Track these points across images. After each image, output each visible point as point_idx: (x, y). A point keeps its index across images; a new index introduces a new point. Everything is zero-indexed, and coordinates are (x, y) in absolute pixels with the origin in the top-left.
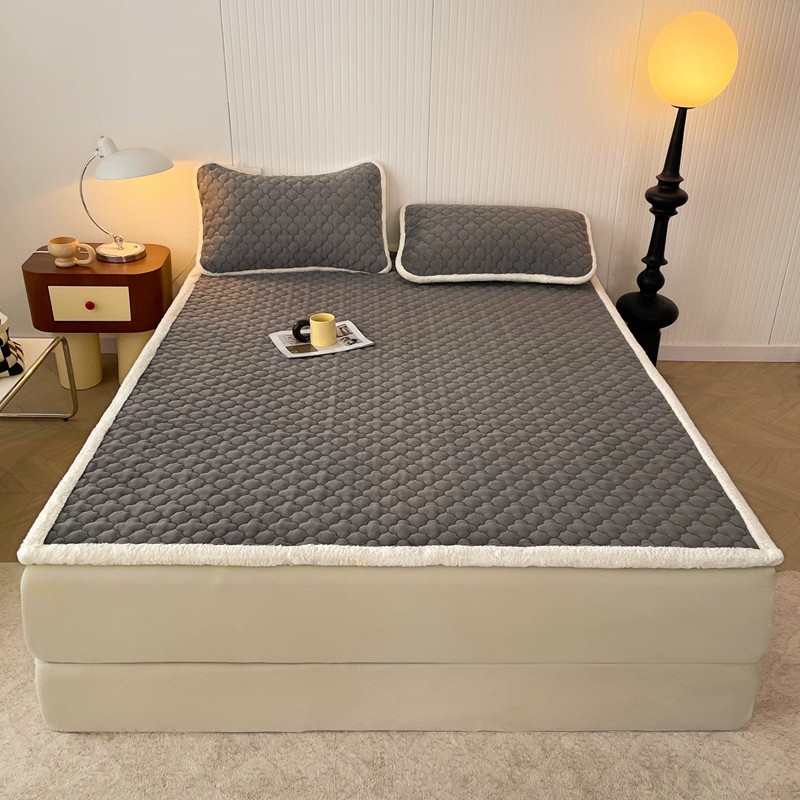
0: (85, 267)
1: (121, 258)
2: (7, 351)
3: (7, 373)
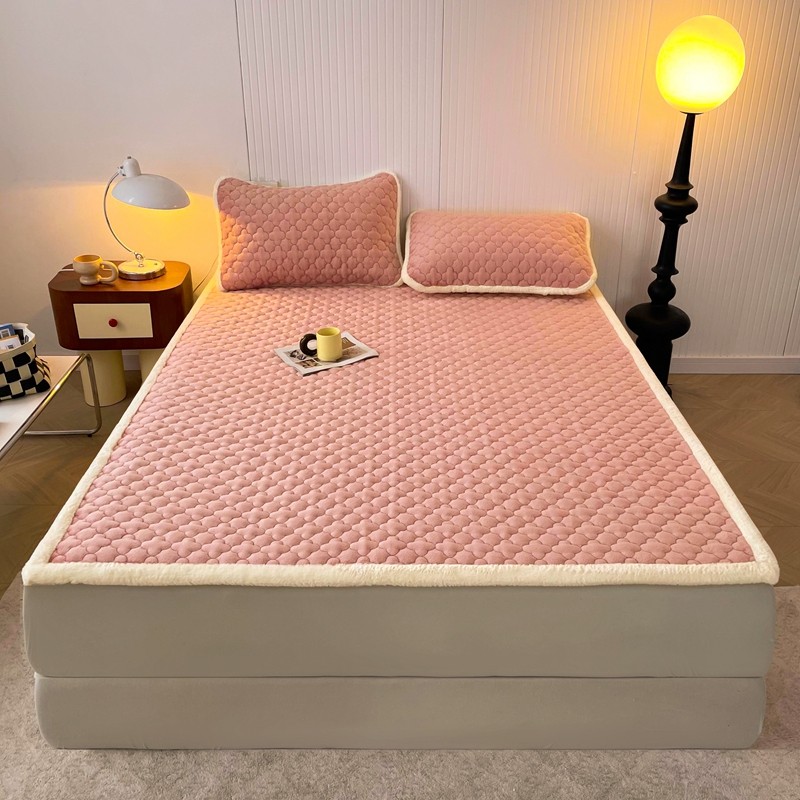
0: (108, 285)
1: (142, 275)
2: (34, 368)
3: (34, 390)
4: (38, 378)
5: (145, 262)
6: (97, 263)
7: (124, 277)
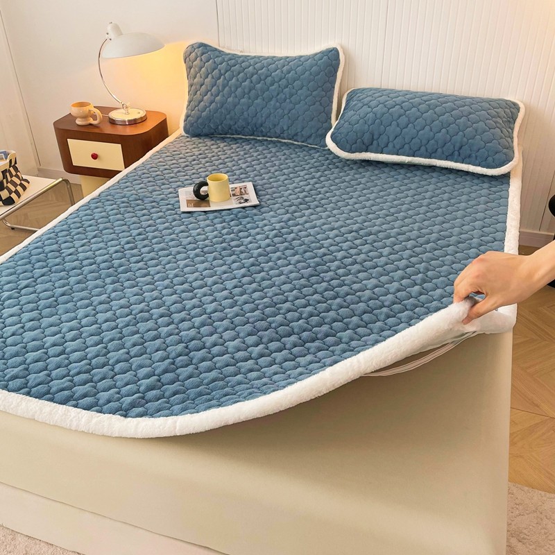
0: (96, 127)
1: (125, 121)
5: (130, 110)
7: (113, 122)
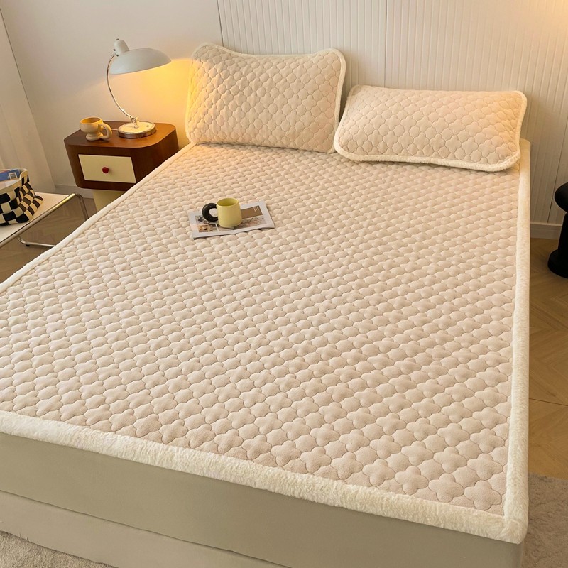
2: (14, 205)
3: (15, 221)
4: (18, 212)
5: (139, 124)
6: (96, 124)
7: (122, 136)
